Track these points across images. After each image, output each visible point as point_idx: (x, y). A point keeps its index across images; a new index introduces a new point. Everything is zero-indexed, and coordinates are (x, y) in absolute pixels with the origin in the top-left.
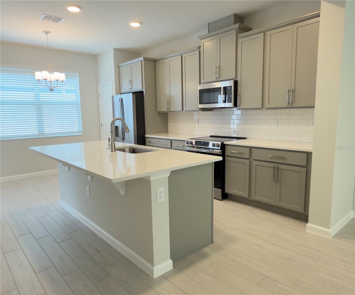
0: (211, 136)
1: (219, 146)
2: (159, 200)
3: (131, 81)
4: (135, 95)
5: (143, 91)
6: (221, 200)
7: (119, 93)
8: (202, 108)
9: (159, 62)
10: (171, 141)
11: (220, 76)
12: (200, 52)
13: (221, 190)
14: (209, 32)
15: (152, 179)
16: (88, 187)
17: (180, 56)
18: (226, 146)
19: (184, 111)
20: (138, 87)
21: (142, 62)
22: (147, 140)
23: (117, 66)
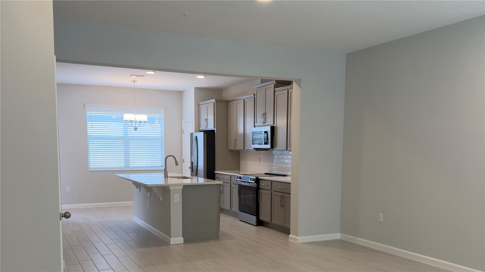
0: (266, 174)
1: (254, 181)
2: (175, 201)
3: (206, 120)
4: (206, 134)
5: (214, 130)
6: (255, 225)
7: (198, 130)
8: (256, 148)
9: (231, 103)
10: (231, 177)
11: (265, 122)
12: (255, 98)
13: (255, 217)
14: (261, 83)
15: (171, 188)
16: (148, 201)
17: (243, 100)
18: (260, 181)
19: (245, 150)
20: (211, 127)
21: (214, 103)
22: (216, 176)
23: (198, 104)
